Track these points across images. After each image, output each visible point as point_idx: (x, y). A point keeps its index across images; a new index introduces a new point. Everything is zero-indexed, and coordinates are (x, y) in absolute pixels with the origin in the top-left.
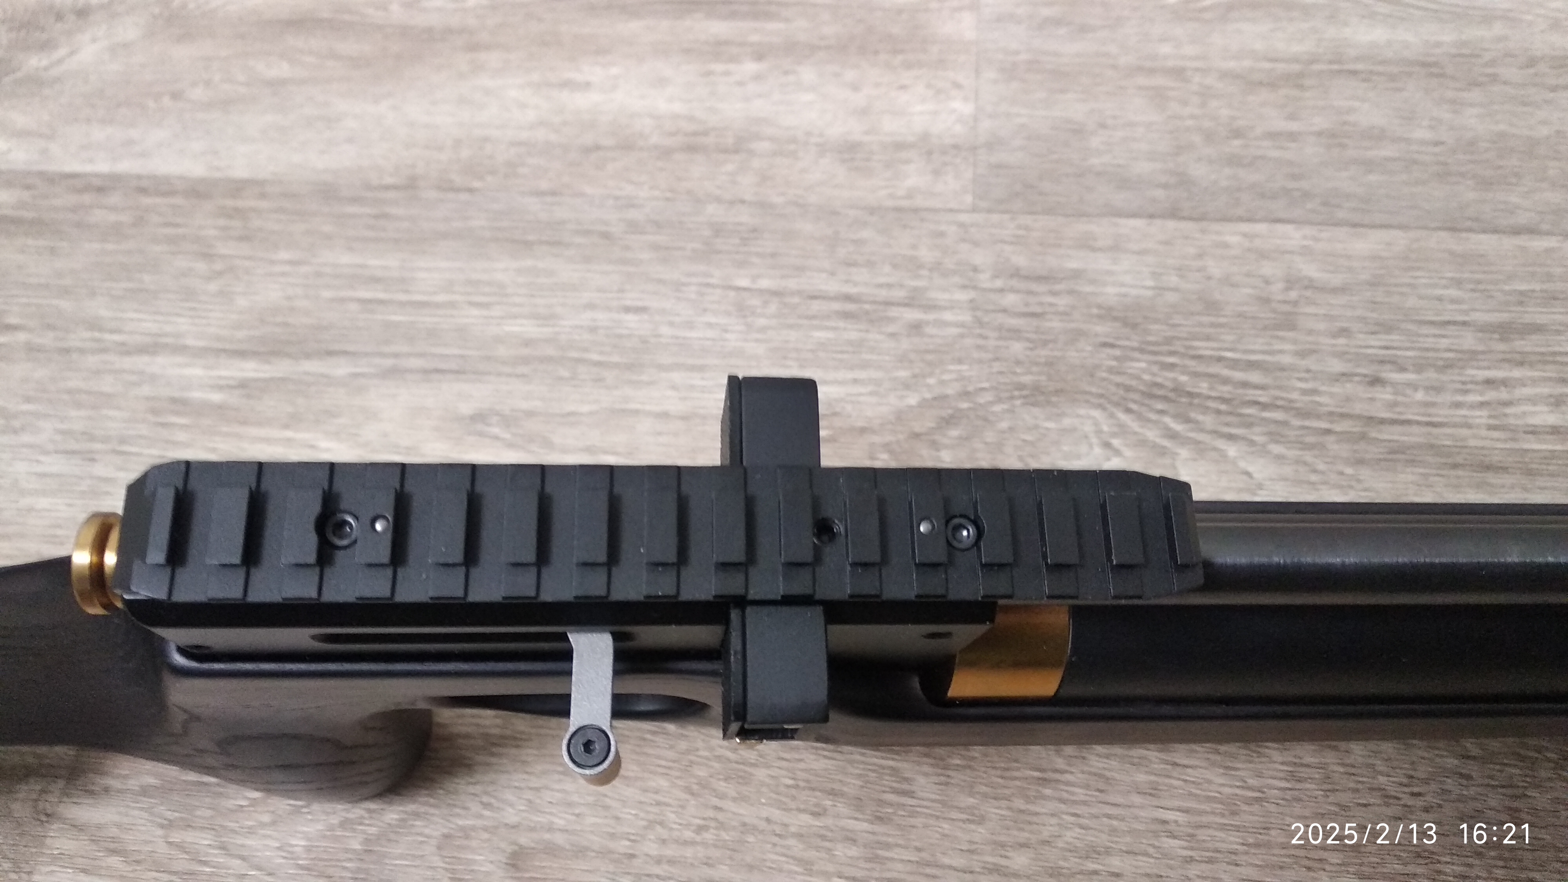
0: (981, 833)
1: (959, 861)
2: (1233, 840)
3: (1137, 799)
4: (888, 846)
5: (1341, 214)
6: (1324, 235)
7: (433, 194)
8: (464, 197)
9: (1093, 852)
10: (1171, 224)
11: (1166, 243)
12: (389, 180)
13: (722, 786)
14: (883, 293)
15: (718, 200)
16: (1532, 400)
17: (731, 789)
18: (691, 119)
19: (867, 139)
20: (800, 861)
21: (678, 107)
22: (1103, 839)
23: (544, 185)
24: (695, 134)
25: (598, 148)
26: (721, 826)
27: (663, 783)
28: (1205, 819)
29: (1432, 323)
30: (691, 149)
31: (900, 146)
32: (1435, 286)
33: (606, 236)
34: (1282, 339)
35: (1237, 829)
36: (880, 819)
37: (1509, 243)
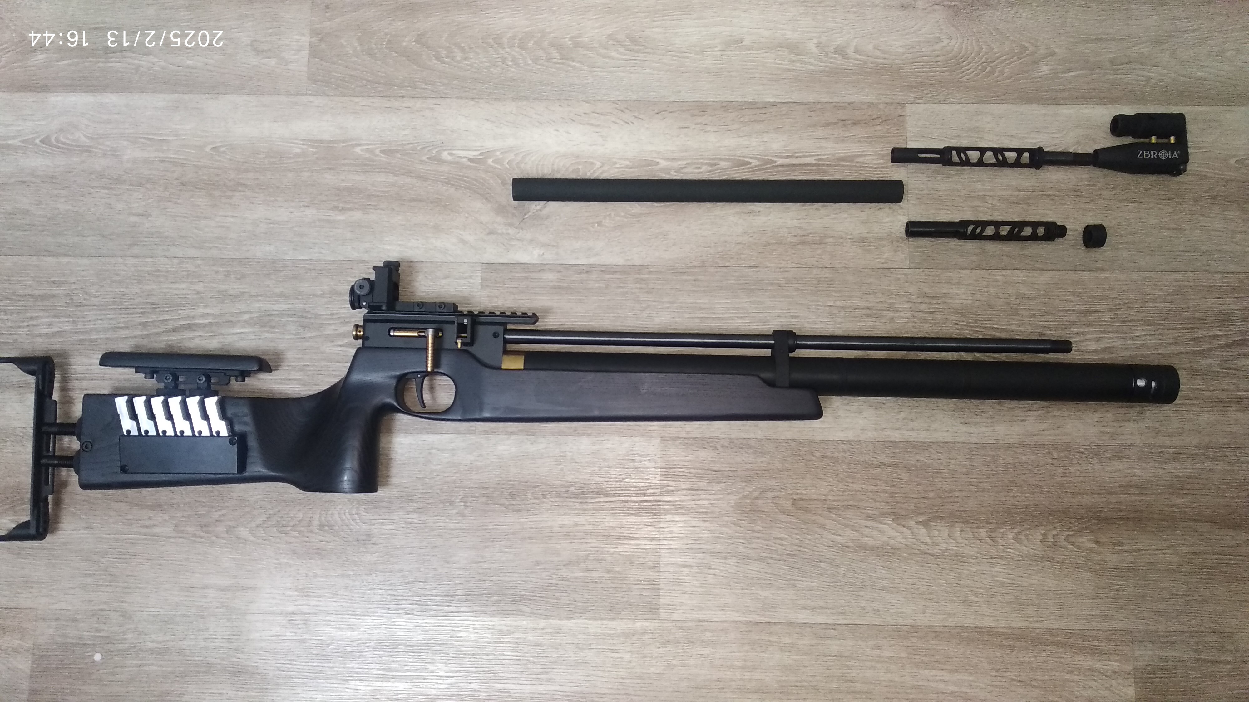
0: (920, 488)
1: (915, 496)
2: (988, 486)
3: (963, 476)
4: (896, 493)
5: (1037, 265)
6: (1030, 275)
7: (712, 270)
8: (724, 270)
9: (951, 491)
10: (978, 272)
11: (976, 281)
12: (695, 263)
13: (848, 480)
14: (880, 306)
15: (817, 267)
16: (1090, 340)
17: (851, 481)
18: (800, 228)
19: (868, 235)
20: (872, 499)
21: (796, 223)
22: (954, 487)
23: (753, 263)
24: (804, 236)
25: (769, 244)
26: (849, 491)
27: (831, 479)
28: (981, 480)
29: (1063, 310)
30: (803, 243)
31: (881, 239)
32: (1066, 295)
33: (779, 285)
34: (1013, 319)
35: (990, 482)
36: (893, 486)
37: (1093, 274)
